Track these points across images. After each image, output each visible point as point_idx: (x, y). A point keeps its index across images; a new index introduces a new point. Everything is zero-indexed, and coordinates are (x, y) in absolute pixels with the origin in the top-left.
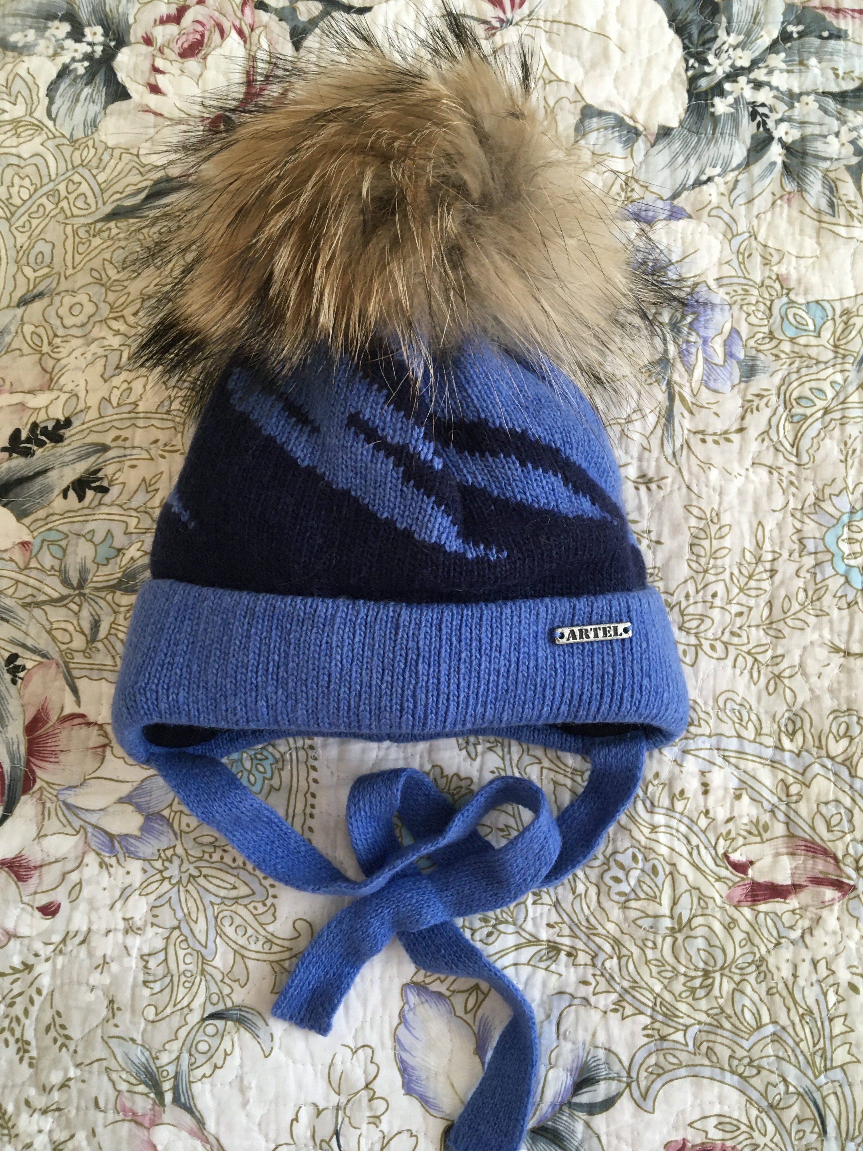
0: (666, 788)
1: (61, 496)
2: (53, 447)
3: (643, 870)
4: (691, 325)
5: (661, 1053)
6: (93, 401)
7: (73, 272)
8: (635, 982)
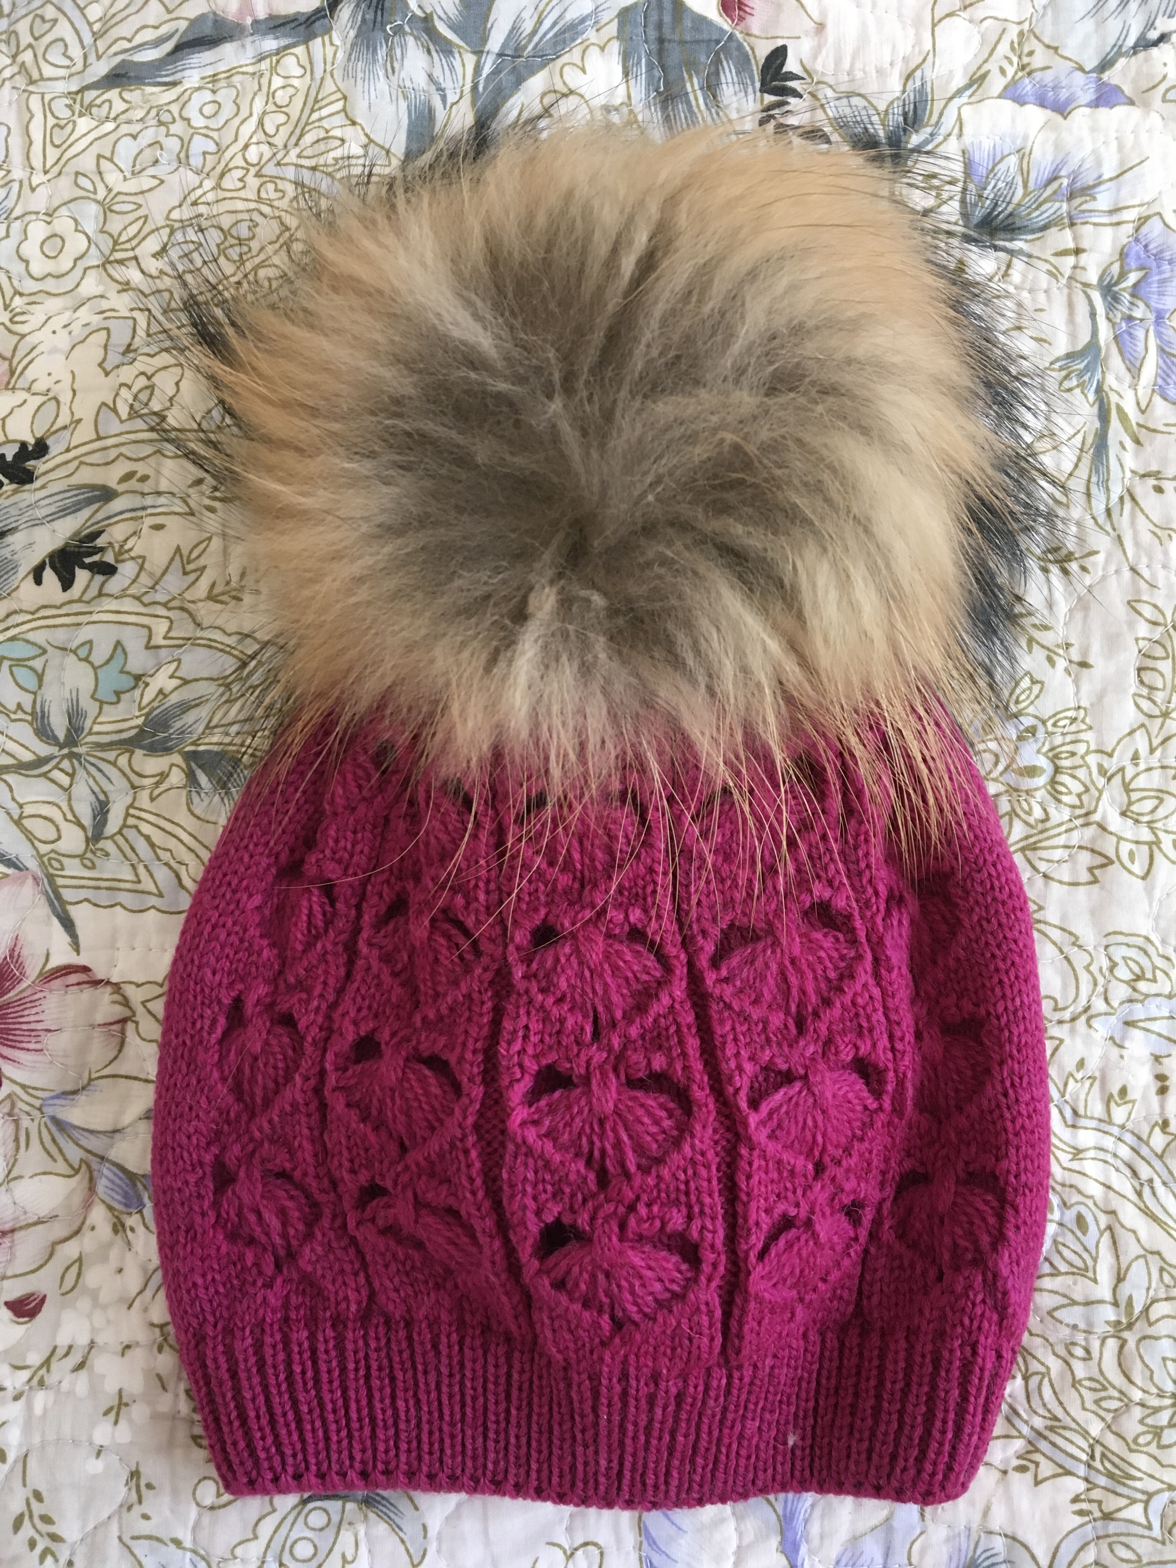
0: (1097, 1084)
1: (31, 578)
2: (15, 492)
3: (1061, 1224)
4: (1135, 289)
5: (1104, 1544)
6: (85, 409)
7: (45, 178)
8: (1056, 1419)
